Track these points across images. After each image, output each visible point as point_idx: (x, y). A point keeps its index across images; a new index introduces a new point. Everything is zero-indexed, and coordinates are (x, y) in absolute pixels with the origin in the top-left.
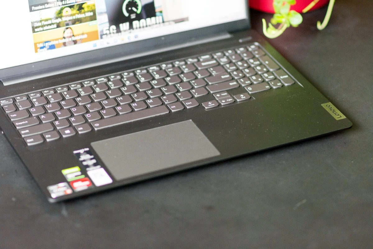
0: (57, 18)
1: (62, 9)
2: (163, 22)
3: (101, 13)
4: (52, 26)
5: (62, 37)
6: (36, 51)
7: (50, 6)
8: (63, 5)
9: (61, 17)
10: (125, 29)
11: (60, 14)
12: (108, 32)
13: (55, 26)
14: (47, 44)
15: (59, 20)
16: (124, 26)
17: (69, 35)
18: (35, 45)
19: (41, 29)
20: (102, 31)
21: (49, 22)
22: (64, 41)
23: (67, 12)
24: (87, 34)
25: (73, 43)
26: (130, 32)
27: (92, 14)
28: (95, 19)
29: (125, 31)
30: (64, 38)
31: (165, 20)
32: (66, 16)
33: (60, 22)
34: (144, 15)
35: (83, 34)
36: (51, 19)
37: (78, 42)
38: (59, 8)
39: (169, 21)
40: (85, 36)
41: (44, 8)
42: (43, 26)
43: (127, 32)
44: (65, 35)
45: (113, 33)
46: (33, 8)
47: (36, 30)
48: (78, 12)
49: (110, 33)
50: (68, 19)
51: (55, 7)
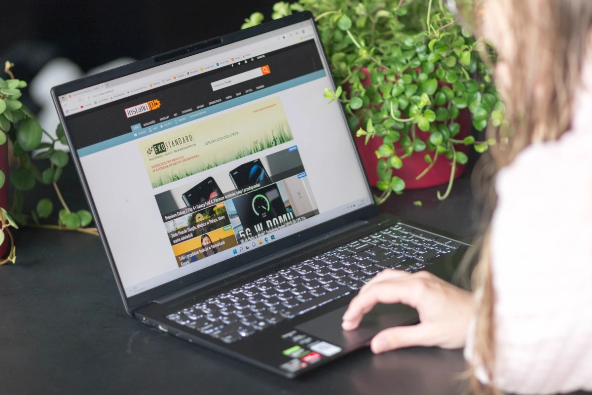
0: (191, 226)
1: (194, 216)
2: (295, 218)
3: (233, 216)
4: (189, 236)
5: (201, 246)
6: (180, 266)
7: (182, 214)
8: (194, 211)
9: (195, 224)
10: (259, 230)
11: (193, 222)
12: (244, 235)
13: (191, 235)
14: (188, 256)
15: (194, 229)
16: (259, 227)
17: (207, 243)
18: (177, 258)
19: (179, 240)
20: (239, 235)
21: (185, 231)
22: (203, 250)
23: (200, 218)
24: (225, 239)
25: (213, 252)
26: (266, 234)
27: (223, 218)
28: (229, 223)
29: (260, 232)
30: (203, 247)
31: (296, 216)
32: (200, 223)
33: (195, 230)
34: (275, 214)
35: (220, 241)
36: (186, 228)
37: (218, 249)
38: (190, 215)
39: (300, 217)
40: (223, 243)
41: (176, 216)
42: (180, 236)
43: (263, 234)
44: (204, 244)
45: (250, 236)
46: (166, 217)
47: (174, 242)
48: (210, 217)
49: (247, 237)
50: (202, 225)
51: (186, 214)
